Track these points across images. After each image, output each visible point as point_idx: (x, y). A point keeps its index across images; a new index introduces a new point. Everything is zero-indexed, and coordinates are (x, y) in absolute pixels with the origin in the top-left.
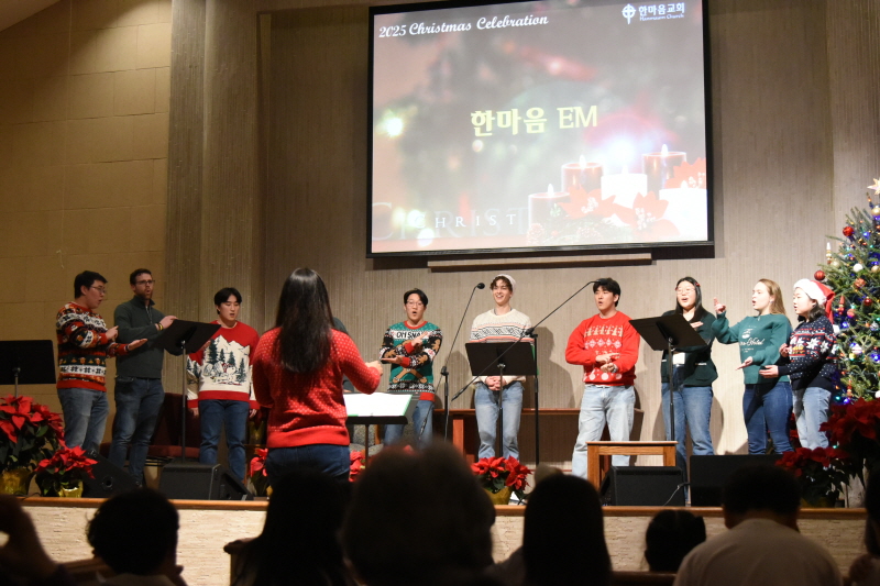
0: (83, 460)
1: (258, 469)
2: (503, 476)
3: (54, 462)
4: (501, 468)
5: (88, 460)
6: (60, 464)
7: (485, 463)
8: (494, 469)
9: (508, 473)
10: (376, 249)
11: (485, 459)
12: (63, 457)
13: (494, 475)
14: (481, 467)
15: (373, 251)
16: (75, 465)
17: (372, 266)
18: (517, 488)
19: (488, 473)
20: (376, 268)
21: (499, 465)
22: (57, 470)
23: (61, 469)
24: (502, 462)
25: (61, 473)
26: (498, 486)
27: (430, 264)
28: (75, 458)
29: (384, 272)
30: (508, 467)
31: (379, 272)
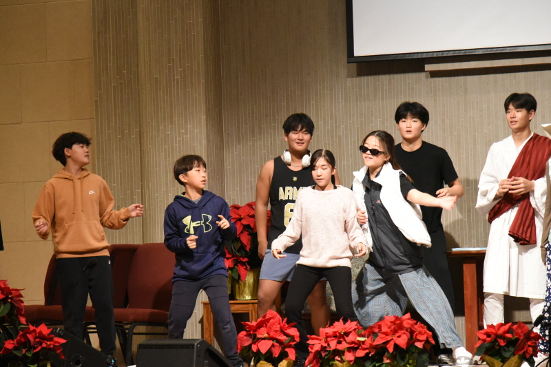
0: (51, 340)
1: (247, 344)
2: (511, 343)
3: (19, 342)
4: (509, 335)
5: (56, 339)
6: (26, 344)
7: (492, 330)
8: (502, 337)
9: (517, 340)
10: (359, 51)
11: (492, 326)
12: (30, 337)
13: (502, 343)
14: (488, 335)
15: (356, 54)
16: (44, 345)
17: (355, 72)
18: (528, 356)
19: (496, 340)
20: (360, 73)
21: (508, 332)
22: (24, 351)
23: (28, 350)
24: (510, 328)
25: (29, 355)
26: (507, 355)
27: (428, 67)
28: (43, 338)
29: (371, 78)
30: (518, 334)
31: (364, 79)
